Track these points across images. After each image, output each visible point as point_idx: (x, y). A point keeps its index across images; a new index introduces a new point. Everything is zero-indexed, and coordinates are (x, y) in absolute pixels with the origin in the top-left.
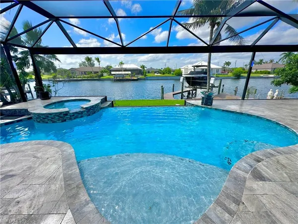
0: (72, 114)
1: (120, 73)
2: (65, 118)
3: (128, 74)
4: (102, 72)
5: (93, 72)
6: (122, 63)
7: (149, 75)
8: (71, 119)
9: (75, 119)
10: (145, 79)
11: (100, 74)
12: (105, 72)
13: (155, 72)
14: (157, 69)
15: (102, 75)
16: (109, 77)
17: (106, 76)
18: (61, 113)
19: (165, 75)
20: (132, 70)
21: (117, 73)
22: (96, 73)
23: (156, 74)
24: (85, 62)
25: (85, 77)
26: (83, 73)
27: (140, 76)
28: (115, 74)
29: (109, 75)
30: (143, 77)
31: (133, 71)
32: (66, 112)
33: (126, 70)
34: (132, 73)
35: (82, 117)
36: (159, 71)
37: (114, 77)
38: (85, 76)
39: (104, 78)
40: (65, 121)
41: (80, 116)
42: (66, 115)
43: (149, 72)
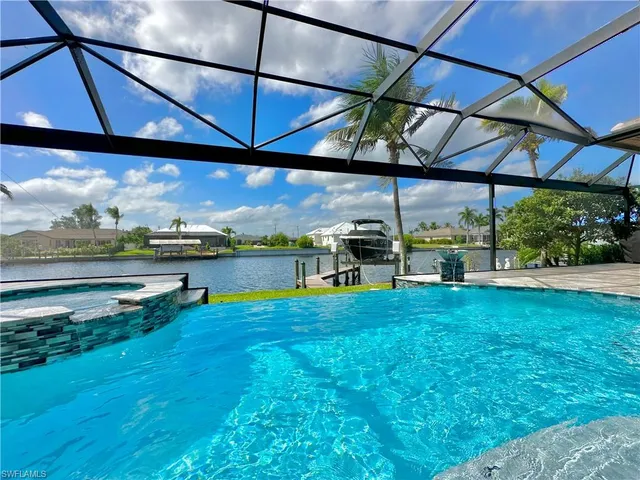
0: (82, 328)
1: (174, 242)
2: (42, 350)
3: (191, 245)
4: (123, 240)
5: (93, 242)
6: (178, 222)
7: (241, 247)
8: (73, 350)
9: (90, 348)
10: (233, 256)
11: (113, 244)
12: (131, 240)
13: (254, 243)
14: (257, 236)
15: (122, 249)
16: (141, 252)
17: (131, 249)
18: (29, 325)
19: (275, 247)
20: (204, 237)
21: (166, 242)
22: (102, 243)
23: (255, 246)
24: (71, 220)
25: (67, 253)
26: (63, 243)
27: (222, 250)
28: (158, 246)
29: (141, 248)
30: (230, 251)
31: (206, 238)
32: (57, 318)
33: (186, 236)
34: (203, 244)
35: (123, 338)
36: (263, 241)
37: (157, 252)
38: (67, 250)
39: (125, 254)
40: (42, 361)
41: (115, 333)
42: (54, 331)
43: (240, 243)
